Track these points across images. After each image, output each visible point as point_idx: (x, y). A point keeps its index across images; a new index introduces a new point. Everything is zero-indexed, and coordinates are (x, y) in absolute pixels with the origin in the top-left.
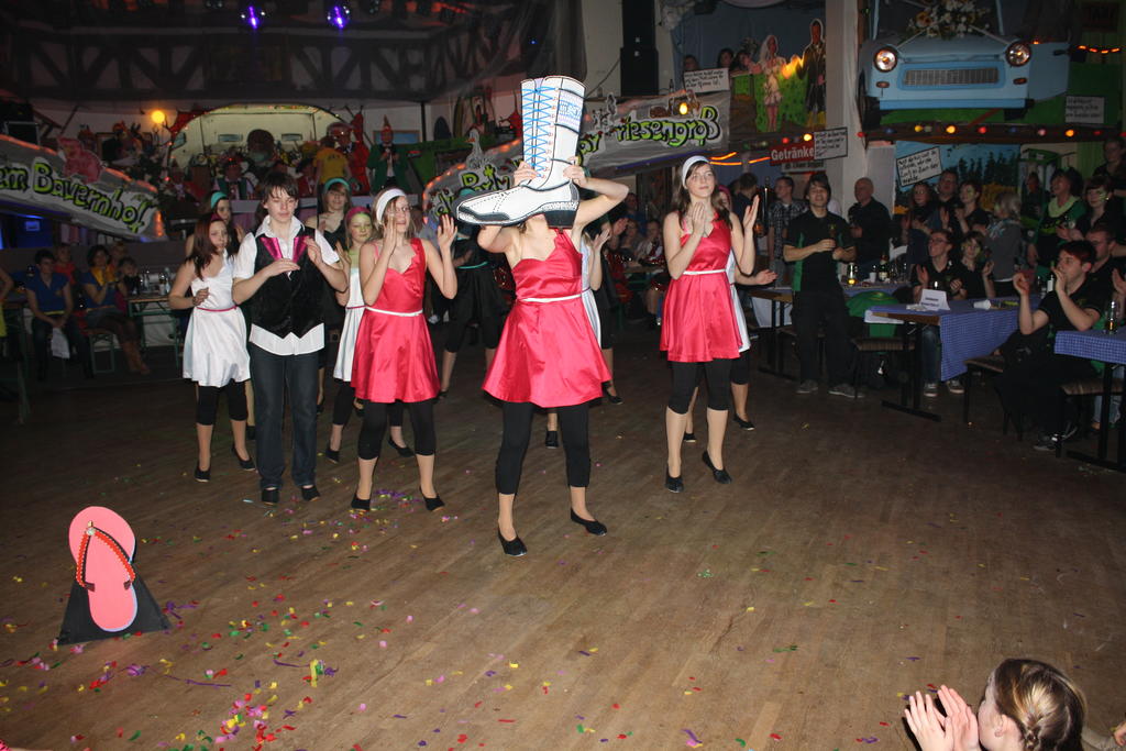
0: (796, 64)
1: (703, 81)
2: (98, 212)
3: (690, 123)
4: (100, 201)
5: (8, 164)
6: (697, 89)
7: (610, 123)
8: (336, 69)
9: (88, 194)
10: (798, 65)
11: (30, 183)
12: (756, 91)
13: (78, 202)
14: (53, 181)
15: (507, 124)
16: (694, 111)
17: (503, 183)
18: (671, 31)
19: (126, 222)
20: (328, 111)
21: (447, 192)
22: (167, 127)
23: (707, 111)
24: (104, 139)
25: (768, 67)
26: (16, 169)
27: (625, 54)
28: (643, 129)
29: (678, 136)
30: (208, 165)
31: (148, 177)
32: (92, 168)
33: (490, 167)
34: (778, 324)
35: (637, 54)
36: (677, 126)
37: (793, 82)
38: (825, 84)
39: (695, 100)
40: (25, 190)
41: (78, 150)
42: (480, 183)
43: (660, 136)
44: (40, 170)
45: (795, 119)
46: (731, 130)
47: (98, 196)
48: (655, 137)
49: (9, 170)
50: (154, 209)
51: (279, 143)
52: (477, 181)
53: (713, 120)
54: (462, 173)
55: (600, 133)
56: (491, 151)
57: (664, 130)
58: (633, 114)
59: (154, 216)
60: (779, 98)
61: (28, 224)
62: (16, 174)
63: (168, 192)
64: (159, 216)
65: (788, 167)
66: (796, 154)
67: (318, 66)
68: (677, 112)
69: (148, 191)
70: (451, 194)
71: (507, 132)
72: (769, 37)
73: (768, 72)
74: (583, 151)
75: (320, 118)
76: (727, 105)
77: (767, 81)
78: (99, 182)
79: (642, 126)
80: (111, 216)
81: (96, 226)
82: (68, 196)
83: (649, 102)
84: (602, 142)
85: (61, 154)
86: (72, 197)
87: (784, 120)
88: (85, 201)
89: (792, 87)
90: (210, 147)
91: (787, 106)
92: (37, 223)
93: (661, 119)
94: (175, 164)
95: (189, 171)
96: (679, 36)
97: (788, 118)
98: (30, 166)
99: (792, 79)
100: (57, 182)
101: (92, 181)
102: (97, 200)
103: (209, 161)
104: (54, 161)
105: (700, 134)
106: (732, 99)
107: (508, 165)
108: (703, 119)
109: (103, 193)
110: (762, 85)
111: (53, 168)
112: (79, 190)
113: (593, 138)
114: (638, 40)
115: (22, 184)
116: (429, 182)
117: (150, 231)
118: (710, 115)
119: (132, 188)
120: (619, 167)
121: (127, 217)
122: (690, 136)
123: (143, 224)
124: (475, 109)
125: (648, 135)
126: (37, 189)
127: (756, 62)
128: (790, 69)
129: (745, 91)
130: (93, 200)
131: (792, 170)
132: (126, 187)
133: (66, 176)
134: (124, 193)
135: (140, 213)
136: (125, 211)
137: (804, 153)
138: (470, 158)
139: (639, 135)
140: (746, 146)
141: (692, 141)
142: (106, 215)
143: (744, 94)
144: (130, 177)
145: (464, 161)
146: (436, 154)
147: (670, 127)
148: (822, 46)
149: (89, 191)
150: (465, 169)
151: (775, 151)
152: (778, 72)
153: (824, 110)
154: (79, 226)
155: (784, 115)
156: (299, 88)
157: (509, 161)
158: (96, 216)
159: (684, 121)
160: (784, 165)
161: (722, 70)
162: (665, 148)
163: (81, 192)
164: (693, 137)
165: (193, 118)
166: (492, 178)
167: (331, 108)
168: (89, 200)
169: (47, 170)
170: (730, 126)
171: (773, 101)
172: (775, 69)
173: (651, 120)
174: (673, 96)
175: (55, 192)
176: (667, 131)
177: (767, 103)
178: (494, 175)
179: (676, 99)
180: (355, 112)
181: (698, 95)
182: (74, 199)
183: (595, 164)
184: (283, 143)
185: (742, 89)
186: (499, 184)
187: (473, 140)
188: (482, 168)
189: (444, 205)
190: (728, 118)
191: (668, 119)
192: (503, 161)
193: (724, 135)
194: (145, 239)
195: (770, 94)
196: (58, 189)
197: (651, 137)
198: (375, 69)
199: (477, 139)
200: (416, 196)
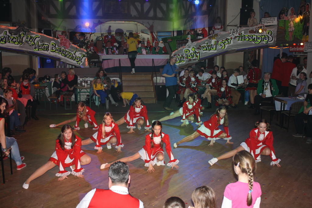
0: (300, 18)
1: (268, 21)
2: (68, 58)
3: (262, 36)
4: (69, 55)
5: (44, 43)
6: (266, 24)
7: (235, 35)
8: (145, 10)
9: (66, 52)
10: (301, 18)
11: (49, 49)
12: (286, 26)
13: (63, 55)
14: (56, 48)
15: (200, 32)
16: (264, 31)
17: (198, 53)
18: (259, 2)
19: (77, 61)
20: (142, 24)
21: (179, 55)
22: (90, 28)
23: (269, 32)
24: (70, 31)
25: (291, 18)
26: (46, 44)
27: (242, 11)
28: (246, 37)
29: (258, 40)
30: (102, 40)
31: (84, 47)
32: (67, 44)
33: (194, 48)
34: (282, 110)
35: (246, 11)
36: (258, 37)
37: (299, 24)
38: (309, 26)
39: (264, 28)
40: (48, 51)
41: (64, 39)
42: (190, 53)
43: (252, 40)
44: (52, 45)
45: (298, 37)
46: (277, 39)
47: (69, 53)
48: (250, 40)
49: (43, 45)
50: (85, 57)
51: (125, 33)
52: (189, 52)
53: (271, 35)
54: (184, 49)
55: (231, 38)
56: (194, 42)
57: (253, 38)
58: (243, 32)
59: (85, 59)
60: (293, 29)
61: (47, 60)
62: (46, 46)
63: (90, 52)
64: (87, 59)
65: (295, 53)
66: (298, 49)
67: (139, 8)
68: (258, 32)
69: (84, 51)
70: (180, 56)
71: (200, 36)
72: (291, 8)
73: (290, 20)
74: (225, 44)
75: (139, 25)
76: (276, 30)
77: (290, 22)
78: (70, 49)
79: (246, 36)
80: (72, 59)
81: (67, 62)
82: (60, 53)
83: (249, 28)
84: (232, 40)
85: (59, 40)
86: (61, 53)
87: (294, 37)
88: (65, 54)
89: (298, 26)
90: (103, 34)
91: (296, 32)
92: (50, 60)
93: (252, 34)
94: (92, 41)
95: (96, 42)
96: (262, 5)
97: (296, 37)
98: (50, 44)
99: (298, 22)
100: (57, 49)
101: (67, 48)
102: (68, 54)
103: (103, 38)
104: (57, 42)
105: (266, 40)
106: (278, 28)
107: (199, 47)
108: (267, 34)
109: (70, 52)
110: (288, 24)
111: (56, 44)
112: (63, 51)
113: (229, 39)
114: (247, 6)
115: (47, 49)
116: (173, 52)
117: (84, 64)
118: (269, 33)
119: (79, 51)
120: (237, 50)
121: (77, 60)
122: (262, 40)
123: (82, 62)
124: (191, 26)
125: (248, 39)
126: (51, 50)
127: (286, 16)
128: (298, 19)
129: (282, 26)
130: (67, 54)
131: (297, 54)
132: (77, 50)
133: (60, 47)
134: (77, 52)
135: (81, 58)
136: (76, 58)
137: (301, 49)
138: (187, 44)
139: (245, 39)
140: (281, 45)
141: (263, 42)
142: (71, 59)
143: (282, 27)
144: (79, 47)
145: (185, 45)
146: (177, 41)
147: (255, 37)
148: (309, 12)
149: (66, 51)
150: (186, 48)
151: (291, 47)
152: (294, 20)
153: (308, 35)
154: (62, 62)
155: (295, 35)
156: (133, 16)
157: (200, 46)
158: (68, 59)
159: (261, 35)
160: (294, 52)
161: (275, 18)
162: (253, 44)
163: (64, 52)
164: (263, 41)
165: (98, 25)
166: (194, 51)
167: (143, 23)
168: (66, 54)
169: (55, 45)
170: (276, 37)
171: (291, 30)
172: (293, 19)
173: (249, 34)
174: (257, 26)
175: (56, 52)
176: (254, 38)
177: (289, 30)
178: (195, 50)
179: (258, 27)
180: (151, 25)
181: (266, 26)
182: (62, 54)
183: (229, 48)
184: (126, 33)
185: (281, 25)
186: (197, 53)
187: (189, 38)
188: (191, 48)
189: (178, 59)
190: (276, 34)
191: (255, 34)
192: (198, 46)
193: (274, 40)
194: (82, 67)
195: (290, 28)
196: (57, 51)
197: (249, 40)
198: (158, 10)
199: (190, 38)
200: (169, 56)
